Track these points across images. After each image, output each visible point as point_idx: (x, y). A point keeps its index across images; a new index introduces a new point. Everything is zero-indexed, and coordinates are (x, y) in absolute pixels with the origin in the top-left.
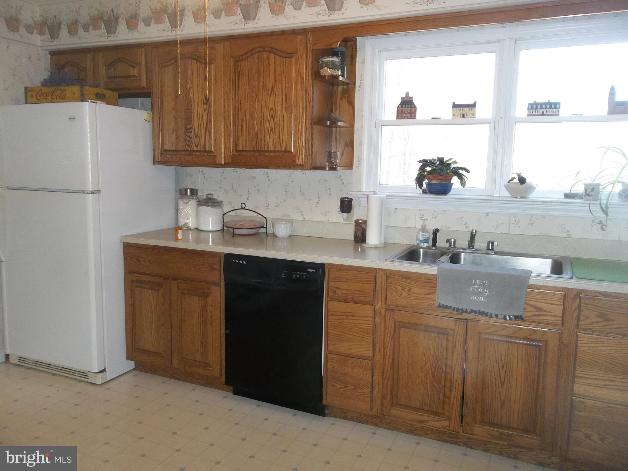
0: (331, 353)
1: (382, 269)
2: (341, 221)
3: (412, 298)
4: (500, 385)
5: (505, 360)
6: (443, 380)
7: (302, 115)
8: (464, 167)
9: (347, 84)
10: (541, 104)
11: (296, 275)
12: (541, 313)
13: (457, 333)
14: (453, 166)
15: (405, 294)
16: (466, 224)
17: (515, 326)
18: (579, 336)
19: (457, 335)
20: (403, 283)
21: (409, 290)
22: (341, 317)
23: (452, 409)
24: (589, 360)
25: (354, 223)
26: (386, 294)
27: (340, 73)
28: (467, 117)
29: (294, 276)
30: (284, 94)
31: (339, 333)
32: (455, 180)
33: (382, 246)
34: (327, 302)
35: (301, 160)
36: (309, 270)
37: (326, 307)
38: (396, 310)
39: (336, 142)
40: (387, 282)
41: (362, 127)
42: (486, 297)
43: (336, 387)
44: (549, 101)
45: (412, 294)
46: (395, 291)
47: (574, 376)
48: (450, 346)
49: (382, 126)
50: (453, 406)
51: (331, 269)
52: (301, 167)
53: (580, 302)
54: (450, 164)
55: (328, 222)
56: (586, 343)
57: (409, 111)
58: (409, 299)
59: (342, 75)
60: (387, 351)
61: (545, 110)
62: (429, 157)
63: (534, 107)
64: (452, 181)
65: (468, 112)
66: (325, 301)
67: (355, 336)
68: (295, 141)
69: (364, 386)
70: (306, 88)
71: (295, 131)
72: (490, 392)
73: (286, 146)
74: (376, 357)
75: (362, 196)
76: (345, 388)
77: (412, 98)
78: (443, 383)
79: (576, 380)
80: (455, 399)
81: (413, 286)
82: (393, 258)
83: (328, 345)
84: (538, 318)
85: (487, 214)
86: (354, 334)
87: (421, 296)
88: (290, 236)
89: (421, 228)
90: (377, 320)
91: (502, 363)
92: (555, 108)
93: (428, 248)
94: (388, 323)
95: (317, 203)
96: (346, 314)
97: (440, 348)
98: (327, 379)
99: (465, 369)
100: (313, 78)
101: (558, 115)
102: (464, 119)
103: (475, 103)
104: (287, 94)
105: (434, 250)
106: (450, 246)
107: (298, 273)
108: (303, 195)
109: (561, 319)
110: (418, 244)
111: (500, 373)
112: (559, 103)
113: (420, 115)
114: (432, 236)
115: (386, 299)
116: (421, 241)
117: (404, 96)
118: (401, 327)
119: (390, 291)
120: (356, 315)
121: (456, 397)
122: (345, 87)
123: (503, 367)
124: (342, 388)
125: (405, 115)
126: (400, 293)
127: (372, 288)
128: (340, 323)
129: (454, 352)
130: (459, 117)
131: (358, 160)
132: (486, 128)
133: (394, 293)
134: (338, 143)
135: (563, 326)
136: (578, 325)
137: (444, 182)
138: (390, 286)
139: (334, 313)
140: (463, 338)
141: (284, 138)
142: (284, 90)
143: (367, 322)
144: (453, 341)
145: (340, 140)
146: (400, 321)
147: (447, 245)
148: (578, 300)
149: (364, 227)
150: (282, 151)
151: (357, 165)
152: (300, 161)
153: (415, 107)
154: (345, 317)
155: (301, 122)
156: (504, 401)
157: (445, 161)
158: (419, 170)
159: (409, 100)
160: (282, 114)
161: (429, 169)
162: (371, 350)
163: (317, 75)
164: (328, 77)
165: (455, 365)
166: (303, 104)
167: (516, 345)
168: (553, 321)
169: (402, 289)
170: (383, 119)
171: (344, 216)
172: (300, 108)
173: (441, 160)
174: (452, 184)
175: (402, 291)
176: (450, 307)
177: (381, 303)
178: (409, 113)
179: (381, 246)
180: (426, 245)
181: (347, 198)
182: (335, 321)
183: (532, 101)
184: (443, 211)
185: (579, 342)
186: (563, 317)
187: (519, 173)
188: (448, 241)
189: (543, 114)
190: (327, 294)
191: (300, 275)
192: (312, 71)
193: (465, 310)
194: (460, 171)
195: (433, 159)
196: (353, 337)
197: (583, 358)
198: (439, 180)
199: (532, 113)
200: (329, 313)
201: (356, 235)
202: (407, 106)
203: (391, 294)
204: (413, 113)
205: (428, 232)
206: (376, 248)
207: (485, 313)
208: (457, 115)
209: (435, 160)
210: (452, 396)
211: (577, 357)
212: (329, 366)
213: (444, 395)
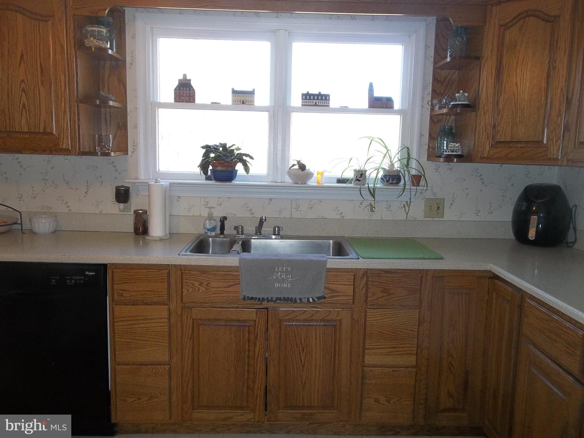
0: (119, 364)
1: (175, 265)
2: (117, 212)
3: (210, 293)
4: (301, 368)
5: (304, 342)
6: (246, 373)
7: (65, 91)
8: (247, 153)
9: (116, 59)
10: (314, 95)
11: (71, 279)
12: (336, 294)
13: (259, 323)
14: (236, 152)
15: (202, 289)
16: (251, 210)
17: (312, 309)
18: (368, 311)
19: (258, 326)
20: (200, 278)
21: (207, 285)
22: (130, 322)
23: (256, 400)
24: (375, 332)
25: (132, 213)
26: (182, 292)
27: (109, 46)
28: (247, 103)
29: (68, 281)
30: (39, 65)
31: (128, 340)
32: (239, 167)
33: (169, 238)
34: (111, 308)
35: (67, 143)
36: (87, 273)
37: (111, 312)
38: (193, 307)
39: (106, 124)
40: (182, 279)
41: (136, 109)
42: (289, 283)
43: (128, 401)
44: (320, 93)
45: (210, 288)
46: (192, 288)
47: (364, 349)
48: (252, 337)
49: (158, 108)
50: (257, 397)
51: (116, 270)
52: (67, 152)
53: (367, 280)
54: (233, 150)
55: (101, 213)
56: (373, 317)
57: (188, 95)
58: (207, 294)
59: (111, 48)
60: (185, 352)
61: (317, 101)
62: (211, 143)
63: (308, 97)
64: (236, 168)
65: (248, 99)
66: (109, 307)
67: (148, 341)
68: (57, 121)
69: (162, 394)
70: (68, 59)
71: (56, 109)
72: (292, 376)
73: (45, 128)
74: (173, 360)
75: (141, 184)
76: (138, 400)
77: (190, 80)
78: (246, 376)
79: (366, 351)
80: (259, 390)
81: (211, 280)
82: (186, 252)
83: (115, 356)
84: (333, 299)
85: (271, 200)
86: (147, 339)
87: (221, 289)
88: (55, 232)
89: (207, 216)
90: (173, 320)
91: (302, 347)
92: (326, 99)
93: (216, 236)
94: (185, 323)
95: (86, 193)
96: (136, 318)
97: (242, 340)
98: (115, 393)
99: (267, 358)
100: (77, 47)
101: (328, 106)
102: (243, 105)
103: (254, 90)
104: (43, 65)
105: (223, 238)
106: (238, 233)
107: (73, 278)
108: (67, 183)
109: (352, 298)
110: (206, 233)
111: (300, 356)
112: (329, 96)
113: (199, 99)
114: (219, 224)
115: (182, 297)
116: (208, 230)
117: (181, 78)
118: (199, 325)
119: (185, 288)
120: (149, 317)
121: (259, 388)
122: (113, 62)
123: (303, 350)
124: (135, 400)
125: (183, 98)
126: (197, 289)
127: (166, 286)
128: (130, 329)
129: (256, 343)
130: (239, 103)
131: (133, 145)
132: (266, 115)
133: (191, 290)
134: (108, 125)
135: (354, 304)
136: (366, 301)
137: (229, 169)
138: (187, 282)
139: (121, 319)
140: (264, 328)
141: (42, 117)
142: (38, 59)
143: (161, 324)
144: (255, 332)
145: (110, 122)
146: (198, 319)
147: (235, 232)
148: (365, 279)
149: (145, 218)
150: (39, 133)
151: (133, 150)
152: (64, 145)
153: (194, 90)
154: (136, 322)
155: (63, 99)
156: (305, 383)
157: (227, 147)
158: (203, 157)
159: (187, 82)
160: (37, 88)
161: (212, 155)
162: (168, 354)
163: (80, 45)
164: (95, 48)
165: (258, 356)
166: (65, 78)
167: (314, 327)
168: (346, 301)
169: (199, 284)
170: (159, 101)
171: (121, 207)
172: (61, 82)
173: (224, 146)
174: (237, 170)
175: (199, 286)
176: (256, 298)
177: (176, 301)
178: (187, 96)
179: (166, 238)
180: (213, 234)
181: (123, 186)
182: (123, 327)
183: (305, 92)
184: (228, 198)
185: (367, 317)
186: (353, 296)
187: (299, 160)
188: (236, 228)
189: (316, 105)
190: (111, 298)
191: (76, 280)
192: (74, 40)
193: (270, 299)
194: (244, 158)
195: (216, 145)
196: (147, 342)
197: (371, 331)
198: (225, 167)
199: (306, 104)
200: (115, 320)
201: (137, 227)
202: (185, 89)
203: (188, 290)
204: (192, 96)
205: (215, 220)
206: (161, 240)
207: (290, 298)
208: (237, 101)
209: (217, 146)
210: (256, 387)
211: (367, 330)
212: (118, 380)
213: (248, 388)
